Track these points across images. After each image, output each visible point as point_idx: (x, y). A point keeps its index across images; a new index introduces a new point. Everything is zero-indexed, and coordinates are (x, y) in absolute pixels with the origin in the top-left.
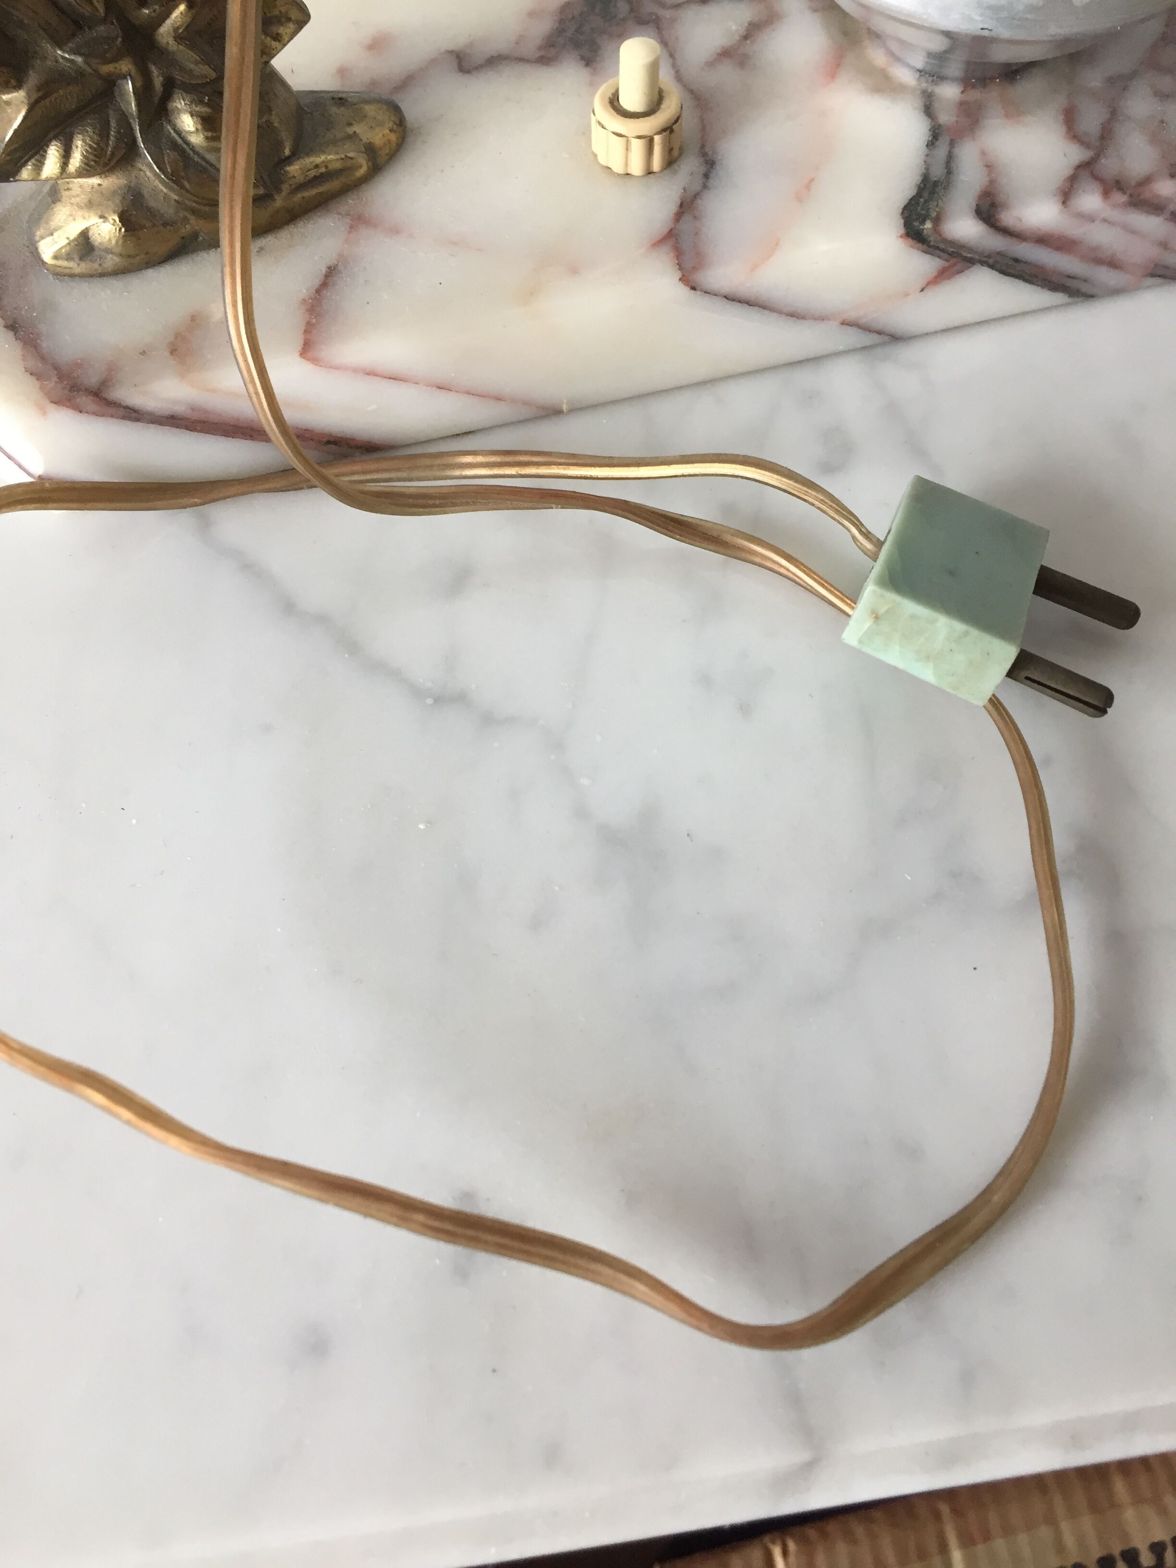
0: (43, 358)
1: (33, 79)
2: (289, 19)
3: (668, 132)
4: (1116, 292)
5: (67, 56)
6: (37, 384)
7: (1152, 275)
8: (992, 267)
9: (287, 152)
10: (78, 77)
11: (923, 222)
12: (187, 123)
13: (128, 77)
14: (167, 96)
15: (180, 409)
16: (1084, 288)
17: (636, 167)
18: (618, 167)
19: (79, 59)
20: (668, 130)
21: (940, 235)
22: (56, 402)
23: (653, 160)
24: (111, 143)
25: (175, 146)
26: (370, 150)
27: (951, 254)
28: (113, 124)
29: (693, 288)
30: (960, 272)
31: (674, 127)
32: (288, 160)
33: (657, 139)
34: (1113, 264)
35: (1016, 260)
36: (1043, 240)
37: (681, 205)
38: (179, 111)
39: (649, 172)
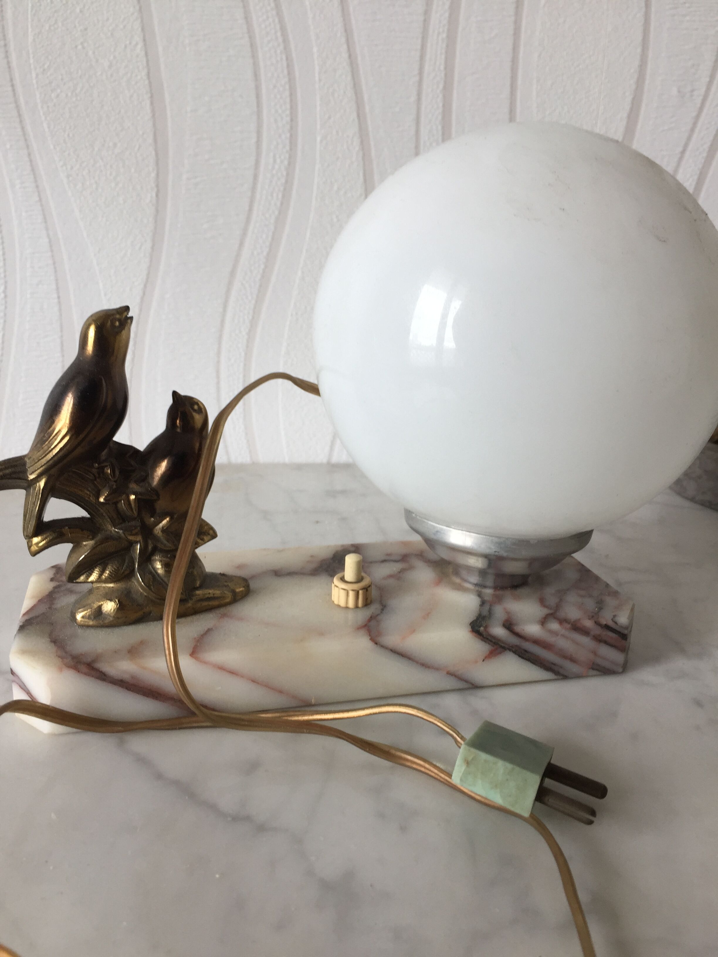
0: (66, 652)
1: (99, 537)
2: (209, 534)
3: (365, 590)
4: (578, 676)
5: (117, 530)
6: (61, 660)
7: (593, 669)
8: (515, 652)
9: (197, 585)
10: (118, 538)
11: (480, 627)
12: (158, 565)
13: (139, 542)
14: (153, 553)
15: (126, 677)
16: (561, 671)
17: (351, 604)
18: (342, 604)
19: (121, 532)
20: (366, 589)
21: (488, 633)
22: (68, 666)
23: (359, 600)
24: (124, 568)
25: (151, 573)
26: (234, 592)
27: (494, 643)
28: (127, 561)
29: (376, 644)
30: (500, 653)
31: (368, 589)
32: (197, 589)
33: (361, 592)
34: (572, 660)
35: (526, 651)
36: (536, 642)
37: (371, 617)
38: (156, 560)
39: (357, 607)
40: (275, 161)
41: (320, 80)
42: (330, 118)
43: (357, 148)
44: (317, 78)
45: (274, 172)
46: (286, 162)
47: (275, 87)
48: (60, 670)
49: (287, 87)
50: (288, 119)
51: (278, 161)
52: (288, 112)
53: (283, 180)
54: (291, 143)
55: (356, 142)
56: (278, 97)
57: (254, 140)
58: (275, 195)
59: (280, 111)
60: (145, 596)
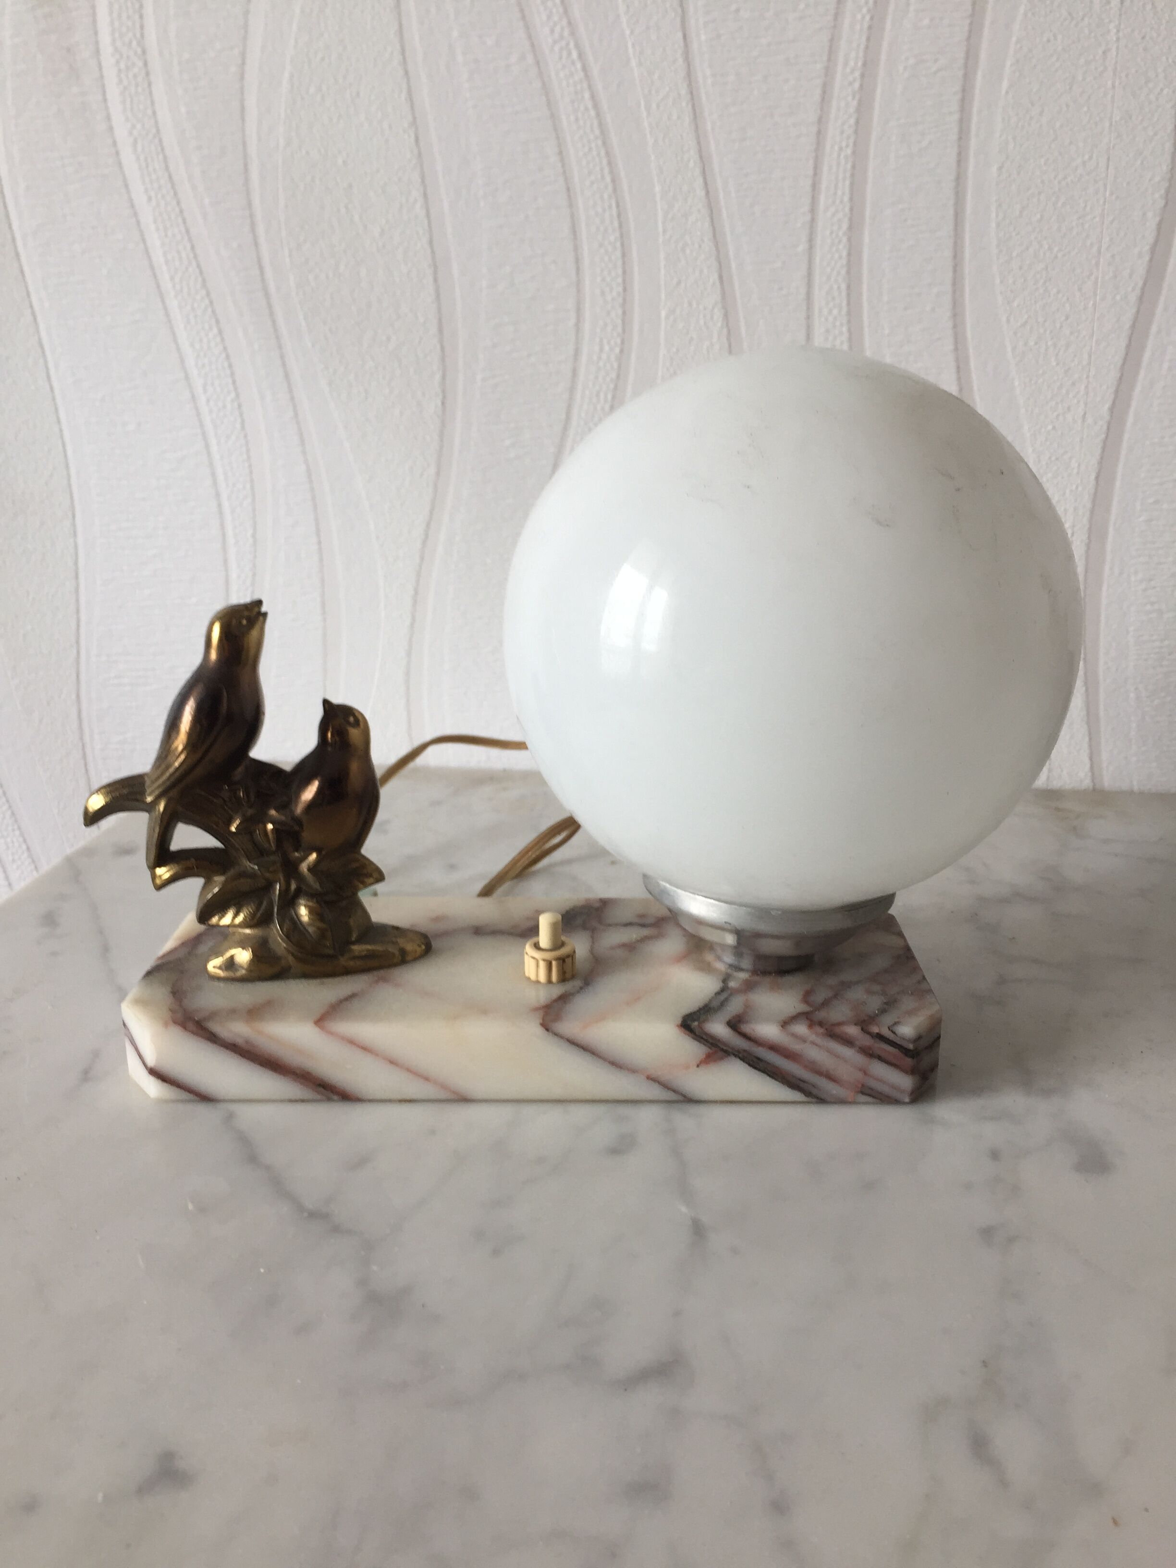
0: (181, 1006)
1: (231, 872)
2: (372, 876)
4: (842, 1102)
5: (253, 866)
6: (171, 1014)
7: (863, 1093)
8: (743, 1059)
9: (353, 939)
10: (253, 876)
11: (696, 1022)
12: (303, 912)
13: (279, 882)
14: (296, 896)
15: (240, 1041)
16: (815, 1091)
17: (542, 978)
18: (533, 977)
19: (256, 867)
20: (562, 960)
21: (702, 1030)
22: (175, 1022)
23: (552, 973)
24: (260, 913)
25: (293, 922)
26: (403, 952)
27: (712, 1044)
28: (264, 905)
29: (547, 1030)
30: (721, 1059)
31: (566, 960)
32: (353, 943)
33: (554, 963)
34: (829, 1077)
35: (758, 1059)
36: (773, 1048)
37: (559, 996)
38: (300, 904)
39: (549, 981)
40: (601, 350)
41: (664, 231)
42: (679, 283)
43: (719, 325)
44: (660, 229)
45: (601, 364)
46: (617, 350)
47: (601, 245)
48: (166, 1025)
49: (618, 244)
50: (620, 289)
51: (607, 348)
52: (620, 280)
53: (613, 375)
54: (623, 322)
55: (718, 314)
56: (606, 259)
57: (573, 321)
58: (602, 396)
59: (608, 279)
60: (285, 948)
